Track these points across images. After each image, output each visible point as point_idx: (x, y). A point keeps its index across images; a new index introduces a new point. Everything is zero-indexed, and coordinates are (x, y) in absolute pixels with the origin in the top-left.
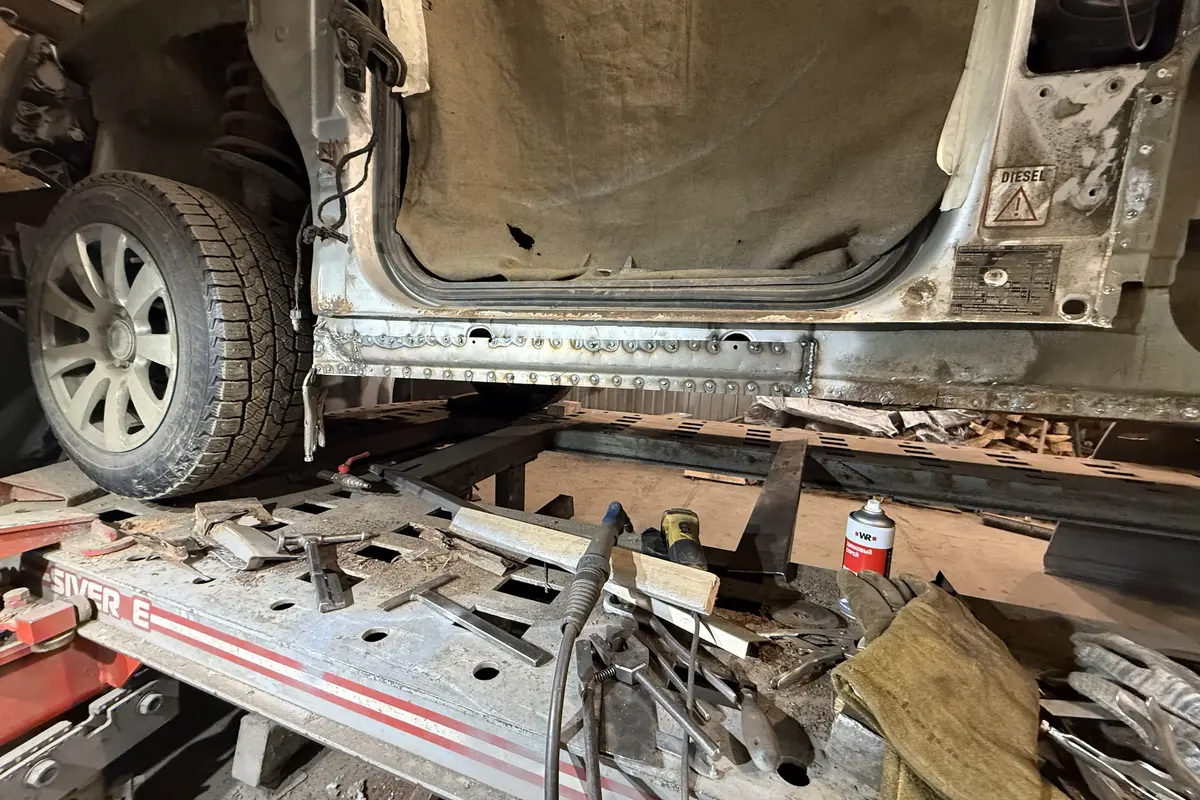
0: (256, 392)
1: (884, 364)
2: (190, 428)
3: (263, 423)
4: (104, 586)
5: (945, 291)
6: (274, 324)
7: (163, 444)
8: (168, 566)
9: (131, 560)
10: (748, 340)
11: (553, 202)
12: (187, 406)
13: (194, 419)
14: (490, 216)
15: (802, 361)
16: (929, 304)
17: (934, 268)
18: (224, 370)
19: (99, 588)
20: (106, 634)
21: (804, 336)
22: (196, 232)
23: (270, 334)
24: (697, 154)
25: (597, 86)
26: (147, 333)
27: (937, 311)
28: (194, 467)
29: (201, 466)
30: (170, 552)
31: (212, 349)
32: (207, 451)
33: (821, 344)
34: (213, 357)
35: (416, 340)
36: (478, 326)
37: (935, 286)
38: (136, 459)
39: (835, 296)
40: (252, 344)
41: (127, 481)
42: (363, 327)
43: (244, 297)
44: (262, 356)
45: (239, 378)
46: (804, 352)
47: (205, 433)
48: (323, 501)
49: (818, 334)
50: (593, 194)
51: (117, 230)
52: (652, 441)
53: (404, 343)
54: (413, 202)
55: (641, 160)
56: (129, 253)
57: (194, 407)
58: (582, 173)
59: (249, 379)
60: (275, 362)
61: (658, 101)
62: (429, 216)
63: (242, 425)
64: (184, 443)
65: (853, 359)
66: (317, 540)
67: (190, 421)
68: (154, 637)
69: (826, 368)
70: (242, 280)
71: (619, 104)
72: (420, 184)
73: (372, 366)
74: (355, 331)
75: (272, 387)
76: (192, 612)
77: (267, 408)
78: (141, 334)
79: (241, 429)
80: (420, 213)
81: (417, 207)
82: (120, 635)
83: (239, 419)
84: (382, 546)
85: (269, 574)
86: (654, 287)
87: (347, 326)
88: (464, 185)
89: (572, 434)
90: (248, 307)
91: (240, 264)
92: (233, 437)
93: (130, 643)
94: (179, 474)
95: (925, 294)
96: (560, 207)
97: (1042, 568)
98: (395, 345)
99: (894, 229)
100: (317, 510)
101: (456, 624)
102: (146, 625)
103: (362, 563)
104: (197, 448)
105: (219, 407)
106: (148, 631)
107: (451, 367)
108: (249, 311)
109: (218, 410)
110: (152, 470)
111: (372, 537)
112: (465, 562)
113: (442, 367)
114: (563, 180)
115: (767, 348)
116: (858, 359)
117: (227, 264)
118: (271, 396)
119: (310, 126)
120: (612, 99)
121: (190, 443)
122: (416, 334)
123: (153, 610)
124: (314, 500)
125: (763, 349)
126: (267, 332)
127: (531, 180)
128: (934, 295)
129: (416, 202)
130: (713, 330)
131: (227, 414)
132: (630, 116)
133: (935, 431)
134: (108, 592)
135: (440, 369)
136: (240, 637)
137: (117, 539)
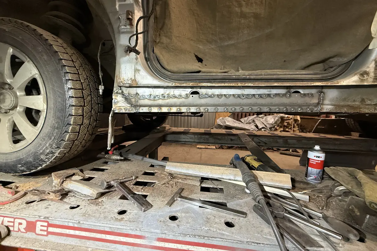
0: (85, 121)
1: (344, 100)
2: (54, 138)
3: (86, 134)
4: (15, 219)
5: (372, 74)
6: (91, 92)
7: (39, 147)
8: (52, 203)
9: (28, 203)
10: (300, 93)
11: (210, 46)
12: (54, 128)
13: (57, 133)
14: (188, 50)
15: (319, 99)
16: (367, 79)
17: (368, 67)
18: (73, 111)
19: (12, 220)
20: (19, 242)
21: (320, 91)
22: (56, 48)
23: (90, 96)
24: (268, 31)
25: (231, 4)
26: (24, 95)
27: (369, 81)
28: (55, 156)
29: (58, 155)
30: (52, 196)
31: (67, 102)
32: (63, 148)
33: (325, 93)
34: (68, 106)
35: (166, 96)
36: (195, 90)
37: (369, 73)
38: (21, 155)
39: (329, 78)
40: (84, 100)
41: (15, 166)
42: (140, 91)
43: (80, 79)
44: (87, 106)
45: (79, 115)
46: (319, 96)
47: (62, 140)
48: (103, 166)
49: (325, 90)
50: (226, 44)
51: (7, 45)
52: (199, 136)
53: (161, 97)
54: (157, 42)
55: (246, 32)
56: (13, 57)
57: (57, 128)
58: (222, 36)
59: (83, 115)
60: (92, 108)
61: (254, 11)
62: (164, 48)
63: (78, 136)
64: (51, 145)
65: (335, 98)
66: (118, 182)
67: (55, 135)
68: (51, 238)
69: (326, 102)
70: (78, 71)
71: (239, 11)
72: (160, 35)
73: (143, 108)
74: (137, 93)
75: (90, 119)
76: (79, 223)
77: (88, 128)
78: (21, 96)
79: (78, 137)
80: (160, 46)
81: (159, 44)
82: (28, 241)
83: (78, 133)
84: (142, 181)
85: (104, 199)
86: (264, 75)
87: (133, 91)
88: (178, 37)
89: (171, 135)
90: (82, 83)
91: (76, 65)
92: (74, 141)
93: (36, 244)
94: (47, 160)
95: (365, 76)
96: (212, 48)
97: (299, 164)
98: (157, 98)
99: (352, 55)
100: (103, 170)
101: (200, 207)
102: (45, 233)
103: (142, 189)
104: (58, 147)
105: (71, 128)
106: (47, 235)
107: (180, 107)
108: (82, 85)
109: (70, 129)
110: (31, 159)
111: (137, 177)
112: (181, 183)
113: (176, 107)
114: (213, 38)
115: (307, 95)
116: (337, 98)
117: (71, 63)
118: (90, 123)
119: (115, 5)
120: (237, 9)
121: (54, 145)
122: (166, 94)
123: (50, 225)
124: (98, 166)
125: (306, 96)
126: (89, 95)
127: (201, 37)
128: (369, 76)
129: (159, 42)
130: (288, 90)
131: (73, 131)
132: (243, 15)
133: (266, 129)
134: (17, 221)
135: (175, 108)
136: (107, 229)
137: (15, 194)
